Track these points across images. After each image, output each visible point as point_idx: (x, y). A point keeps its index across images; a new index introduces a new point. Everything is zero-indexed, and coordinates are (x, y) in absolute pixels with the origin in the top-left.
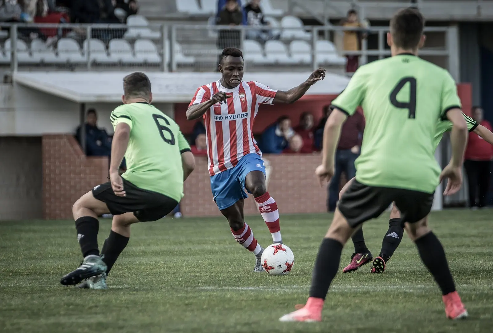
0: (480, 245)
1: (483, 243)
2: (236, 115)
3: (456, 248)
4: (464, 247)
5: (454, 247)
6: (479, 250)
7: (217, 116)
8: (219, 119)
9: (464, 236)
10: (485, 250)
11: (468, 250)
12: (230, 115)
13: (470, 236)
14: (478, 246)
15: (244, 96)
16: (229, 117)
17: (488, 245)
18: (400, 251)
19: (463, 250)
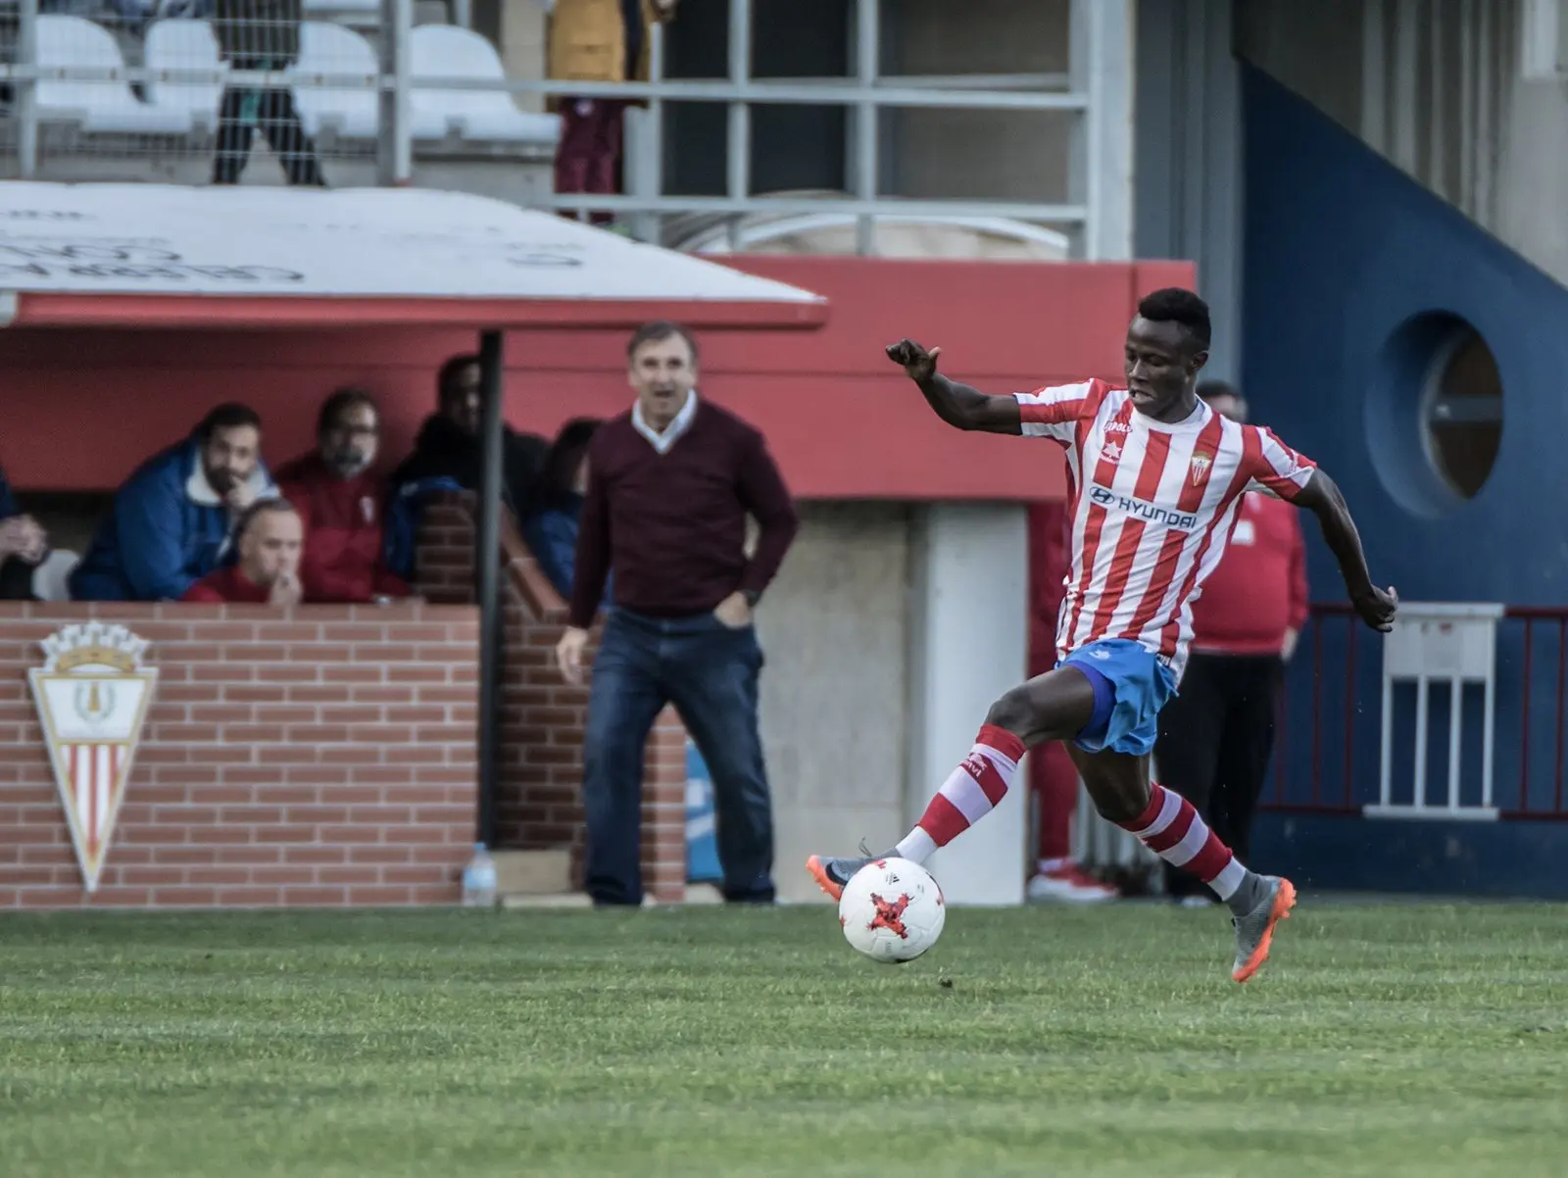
0: (1218, 1091)
1: (1232, 1084)
2: (1153, 509)
3: (1098, 1103)
4: (1137, 1103)
5: (1087, 1097)
6: (1211, 1117)
7: (1099, 490)
8: (1102, 499)
9: (1142, 1043)
10: (1244, 1119)
11: (1162, 1118)
12: (1138, 501)
13: (1167, 1046)
14: (1206, 1097)
15: (1206, 463)
16: (1131, 504)
17: (1260, 1093)
18: (809, 1117)
19: (1131, 1115)
